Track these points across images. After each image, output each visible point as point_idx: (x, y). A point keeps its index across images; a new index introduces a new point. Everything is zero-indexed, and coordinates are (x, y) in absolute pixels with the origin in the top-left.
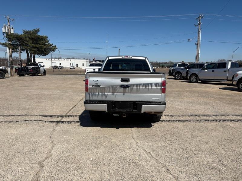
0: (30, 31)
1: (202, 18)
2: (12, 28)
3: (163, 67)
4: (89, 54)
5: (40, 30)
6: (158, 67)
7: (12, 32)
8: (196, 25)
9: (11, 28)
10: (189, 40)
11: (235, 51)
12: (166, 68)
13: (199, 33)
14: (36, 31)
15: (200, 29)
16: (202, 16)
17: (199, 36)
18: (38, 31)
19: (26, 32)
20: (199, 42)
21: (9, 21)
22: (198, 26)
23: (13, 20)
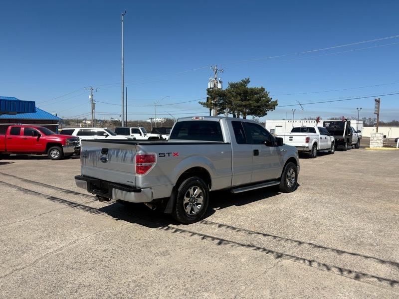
0: (237, 84)
2: (220, 82)
4: (359, 109)
5: (250, 79)
7: (219, 86)
9: (218, 81)
14: (244, 82)
18: (248, 81)
19: (233, 86)
21: (216, 72)
23: (222, 71)
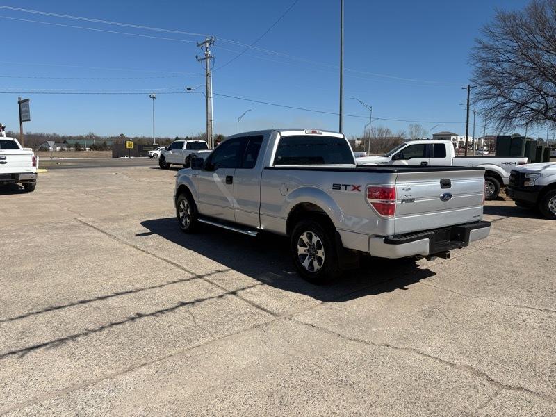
1: (212, 45)
3: (78, 147)
6: (66, 149)
8: (199, 58)
10: (189, 89)
11: (241, 117)
12: (85, 150)
13: (207, 76)
15: (208, 68)
16: (211, 40)
17: (209, 82)
20: (209, 96)
22: (205, 60)
